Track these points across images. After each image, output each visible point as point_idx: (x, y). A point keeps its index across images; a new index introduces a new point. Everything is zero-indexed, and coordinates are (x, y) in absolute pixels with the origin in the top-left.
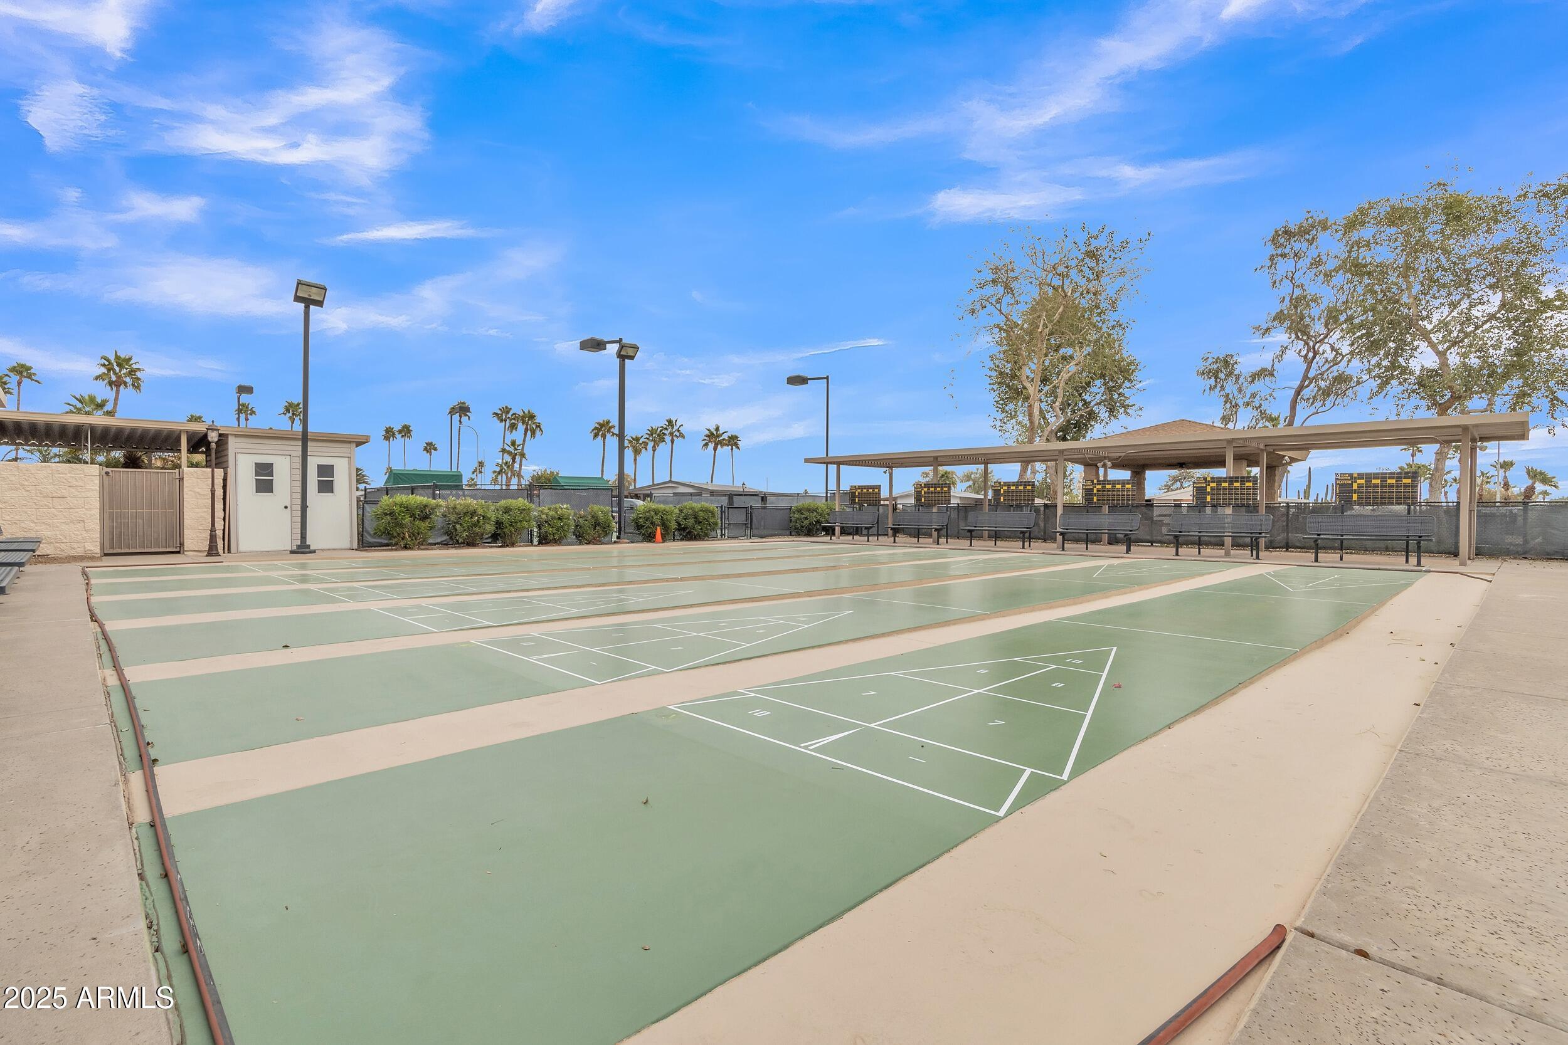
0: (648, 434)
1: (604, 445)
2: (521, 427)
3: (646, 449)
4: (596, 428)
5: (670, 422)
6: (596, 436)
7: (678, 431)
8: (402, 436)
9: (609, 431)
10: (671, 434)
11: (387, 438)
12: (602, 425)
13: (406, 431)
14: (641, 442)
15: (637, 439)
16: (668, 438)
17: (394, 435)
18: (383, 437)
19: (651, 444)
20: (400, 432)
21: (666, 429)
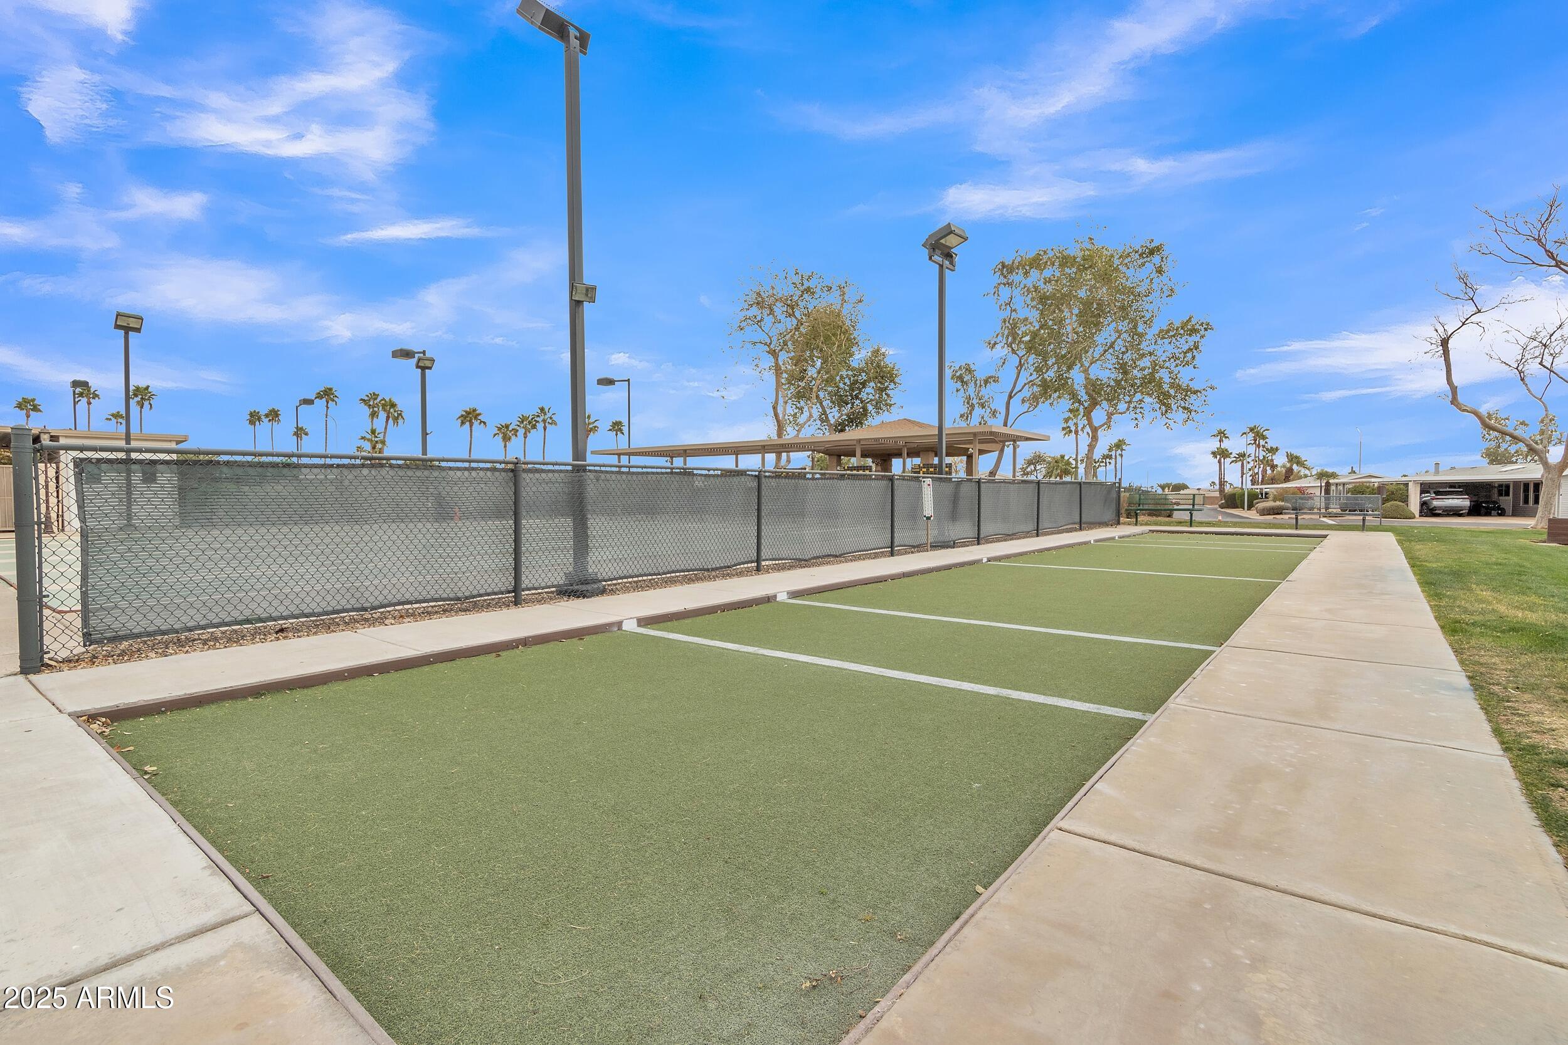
0: (519, 421)
1: (471, 432)
2: (382, 415)
3: (516, 436)
4: (462, 416)
5: (542, 409)
6: (463, 423)
7: (551, 418)
8: (270, 420)
9: (476, 418)
10: (544, 421)
11: (252, 423)
12: (468, 413)
13: (274, 415)
14: (510, 429)
15: (507, 427)
16: (540, 426)
17: (259, 419)
18: (248, 421)
19: (521, 432)
20: (267, 416)
21: (538, 416)
